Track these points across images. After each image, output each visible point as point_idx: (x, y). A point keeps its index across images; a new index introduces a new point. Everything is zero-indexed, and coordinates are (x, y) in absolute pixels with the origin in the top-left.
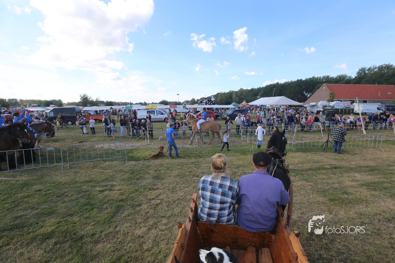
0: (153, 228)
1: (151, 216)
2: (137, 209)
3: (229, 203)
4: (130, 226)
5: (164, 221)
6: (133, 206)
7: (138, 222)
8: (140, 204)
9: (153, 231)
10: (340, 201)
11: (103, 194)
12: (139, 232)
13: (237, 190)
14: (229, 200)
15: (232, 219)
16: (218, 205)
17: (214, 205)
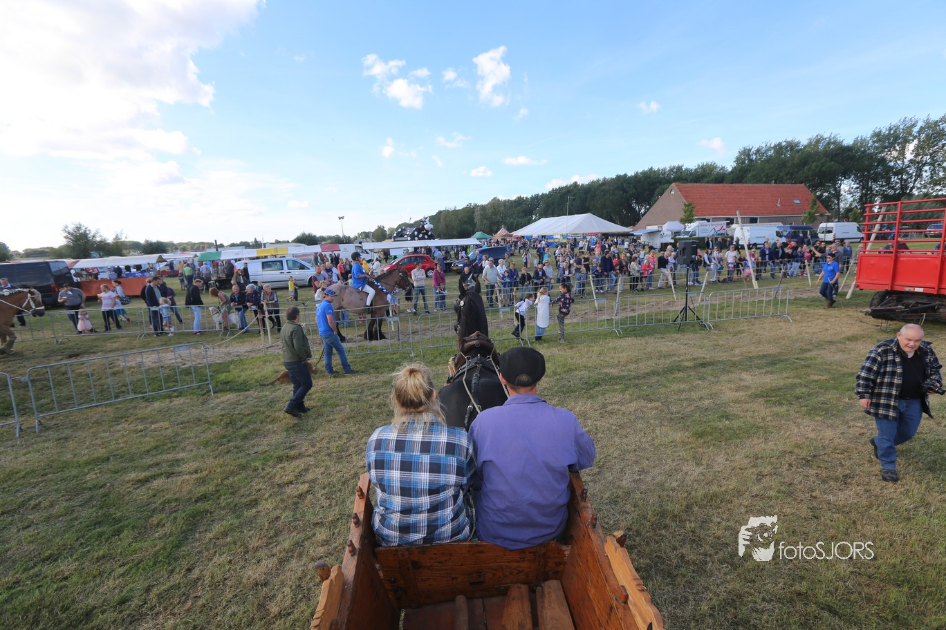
0: (292, 556)
1: (286, 528)
2: (245, 513)
3: (451, 486)
4: (230, 562)
5: (322, 534)
6: (235, 509)
7: (251, 547)
8: (256, 500)
9: (294, 563)
10: (715, 435)
11: (149, 489)
12: (253, 573)
13: (468, 449)
14: (452, 478)
15: (465, 526)
16: (425, 500)
17: (414, 501)
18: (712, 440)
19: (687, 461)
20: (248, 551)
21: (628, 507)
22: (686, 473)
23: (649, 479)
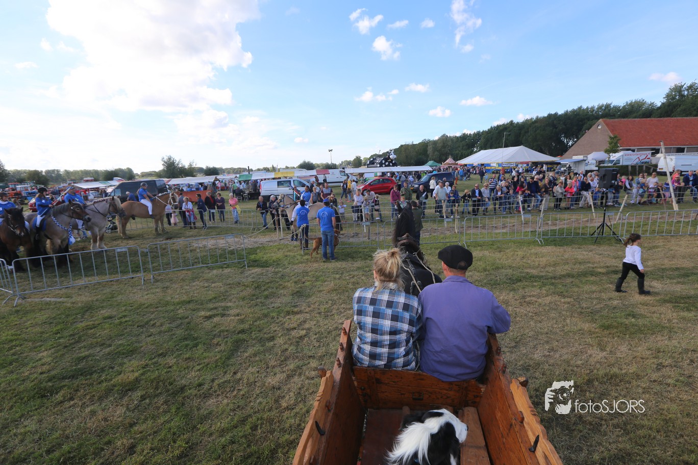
0: (295, 374)
1: (291, 356)
2: (267, 344)
3: (405, 332)
4: (258, 372)
5: (314, 364)
6: (261, 341)
7: (270, 365)
8: (273, 337)
9: (296, 379)
10: (620, 329)
11: (212, 322)
12: (272, 381)
13: (418, 309)
14: (406, 327)
15: (412, 362)
16: (387, 338)
17: (379, 337)
18: (617, 332)
19: (592, 346)
20: (269, 367)
22: (590, 356)
23: (557, 356)
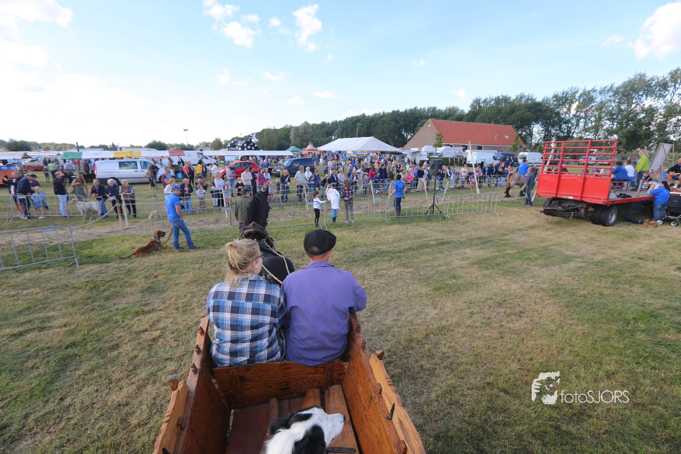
0: (148, 383)
1: (143, 363)
2: (109, 355)
3: (267, 324)
4: (97, 390)
5: (171, 366)
6: (100, 352)
7: (114, 379)
8: (117, 344)
9: (149, 388)
10: (447, 289)
11: (23, 340)
12: (116, 397)
13: (280, 299)
14: (267, 319)
15: (277, 352)
16: (248, 333)
17: (240, 334)
18: (444, 292)
19: (428, 306)
20: (112, 382)
21: (389, 337)
22: (427, 314)
23: (404, 318)
